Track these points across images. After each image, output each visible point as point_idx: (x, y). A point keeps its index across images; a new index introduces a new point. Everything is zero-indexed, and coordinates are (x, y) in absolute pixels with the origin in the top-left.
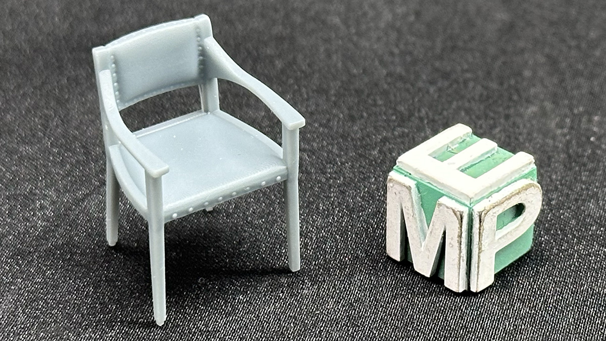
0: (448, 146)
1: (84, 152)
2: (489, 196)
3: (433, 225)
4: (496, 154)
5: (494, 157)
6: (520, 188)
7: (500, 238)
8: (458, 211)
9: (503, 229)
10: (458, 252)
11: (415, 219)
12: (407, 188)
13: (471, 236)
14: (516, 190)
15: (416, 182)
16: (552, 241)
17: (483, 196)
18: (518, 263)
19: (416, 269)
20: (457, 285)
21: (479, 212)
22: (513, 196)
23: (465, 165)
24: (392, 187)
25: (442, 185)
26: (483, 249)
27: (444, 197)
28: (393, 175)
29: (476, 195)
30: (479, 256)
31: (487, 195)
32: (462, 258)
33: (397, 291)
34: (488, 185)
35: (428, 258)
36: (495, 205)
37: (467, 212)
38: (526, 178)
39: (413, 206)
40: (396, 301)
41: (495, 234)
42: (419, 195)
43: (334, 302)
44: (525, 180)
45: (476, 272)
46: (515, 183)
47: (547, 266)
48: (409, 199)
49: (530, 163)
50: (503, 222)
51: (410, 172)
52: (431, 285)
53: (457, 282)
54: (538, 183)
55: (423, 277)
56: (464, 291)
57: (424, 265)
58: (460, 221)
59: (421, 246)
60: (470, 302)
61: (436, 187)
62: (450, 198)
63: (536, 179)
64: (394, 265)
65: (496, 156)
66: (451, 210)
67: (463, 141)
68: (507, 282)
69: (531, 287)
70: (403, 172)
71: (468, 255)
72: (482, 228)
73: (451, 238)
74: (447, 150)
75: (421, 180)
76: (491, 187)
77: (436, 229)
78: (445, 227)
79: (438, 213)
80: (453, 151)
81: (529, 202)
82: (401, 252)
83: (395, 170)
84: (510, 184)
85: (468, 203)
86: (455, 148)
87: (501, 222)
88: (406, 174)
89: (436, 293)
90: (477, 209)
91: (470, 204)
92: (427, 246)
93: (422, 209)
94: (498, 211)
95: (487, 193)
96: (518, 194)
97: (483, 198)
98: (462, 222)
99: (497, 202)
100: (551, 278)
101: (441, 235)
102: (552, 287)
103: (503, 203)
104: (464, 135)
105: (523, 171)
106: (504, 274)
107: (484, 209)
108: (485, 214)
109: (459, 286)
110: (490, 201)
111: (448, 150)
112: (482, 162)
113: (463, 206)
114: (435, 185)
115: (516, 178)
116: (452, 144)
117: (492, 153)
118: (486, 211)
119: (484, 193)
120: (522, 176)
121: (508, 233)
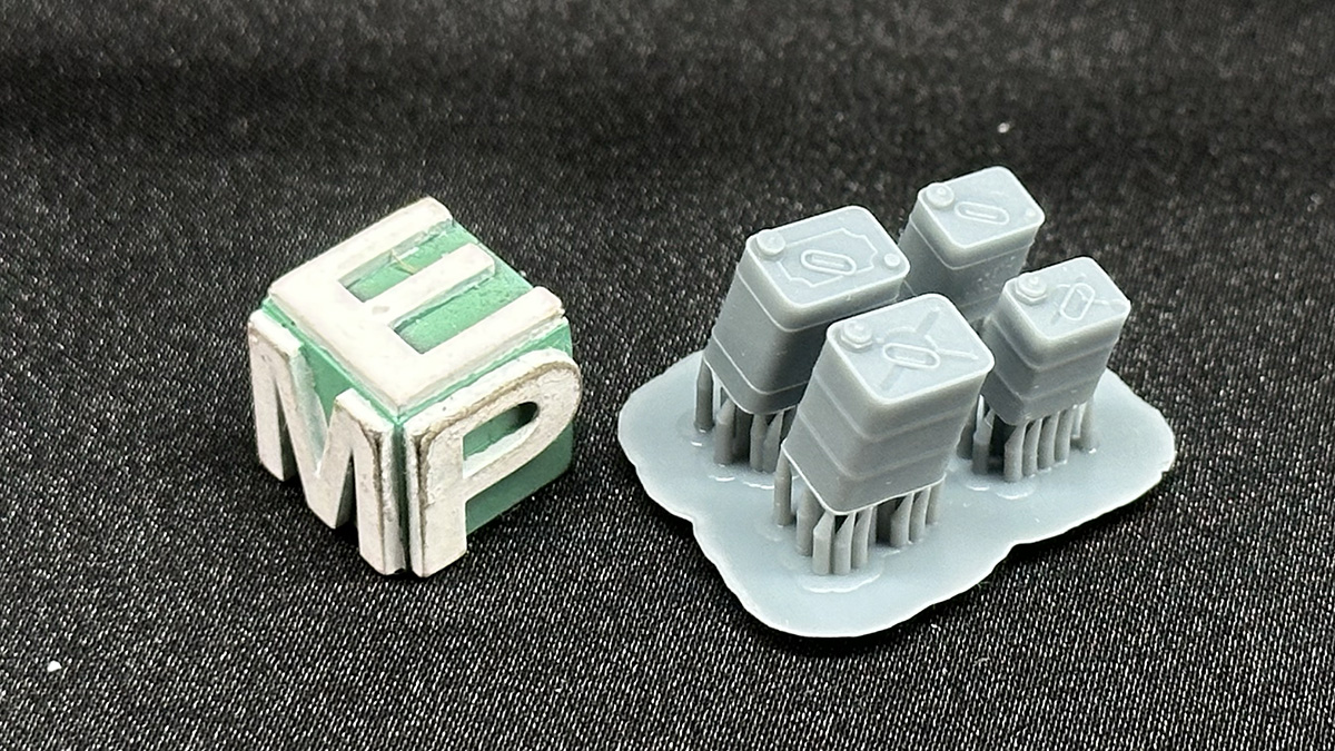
0: (390, 257)
2: (445, 397)
3: (330, 441)
4: (492, 279)
5: (487, 287)
6: (521, 375)
7: (475, 474)
8: (371, 431)
9: (485, 452)
10: (376, 503)
11: (300, 416)
12: (282, 356)
13: (404, 476)
14: (511, 382)
17: (429, 398)
19: (310, 506)
20: (381, 560)
21: (415, 437)
22: (502, 394)
23: (408, 314)
24: (257, 344)
25: (347, 362)
26: (430, 500)
27: (352, 390)
28: (258, 319)
29: (412, 398)
30: (421, 514)
31: (440, 395)
32: (385, 517)
35: (328, 494)
36: (453, 419)
37: (391, 434)
38: (543, 348)
41: (460, 470)
42: (309, 371)
44: (539, 352)
45: (421, 542)
46: (513, 361)
48: (288, 378)
49: (552, 318)
51: (294, 320)
54: (573, 355)
55: (321, 524)
56: (400, 571)
57: (322, 504)
58: (375, 452)
59: (316, 468)
61: (338, 363)
62: (362, 394)
65: (492, 285)
66: (359, 425)
67: (430, 240)
70: (280, 316)
71: (400, 508)
72: (423, 466)
73: (362, 473)
75: (312, 341)
76: (451, 377)
77: (338, 449)
78: (352, 449)
79: (337, 421)
80: (402, 264)
81: (546, 397)
82: (285, 464)
83: (267, 308)
84: (499, 366)
85: (394, 413)
86: (408, 258)
88: (285, 321)
90: (413, 428)
91: (399, 418)
92: (324, 471)
93: (318, 397)
94: (463, 428)
95: (442, 390)
96: (514, 389)
97: (430, 403)
98: (379, 451)
99: (462, 412)
101: (346, 463)
103: (475, 412)
104: (432, 228)
105: (535, 335)
107: (424, 431)
108: (429, 441)
109: (385, 564)
110: (444, 409)
111: (391, 263)
112: (455, 301)
113: (385, 420)
114: (337, 360)
115: (516, 350)
116: (399, 250)
117: (484, 279)
118: (433, 435)
119: (433, 393)
120: (530, 344)
121: (495, 462)
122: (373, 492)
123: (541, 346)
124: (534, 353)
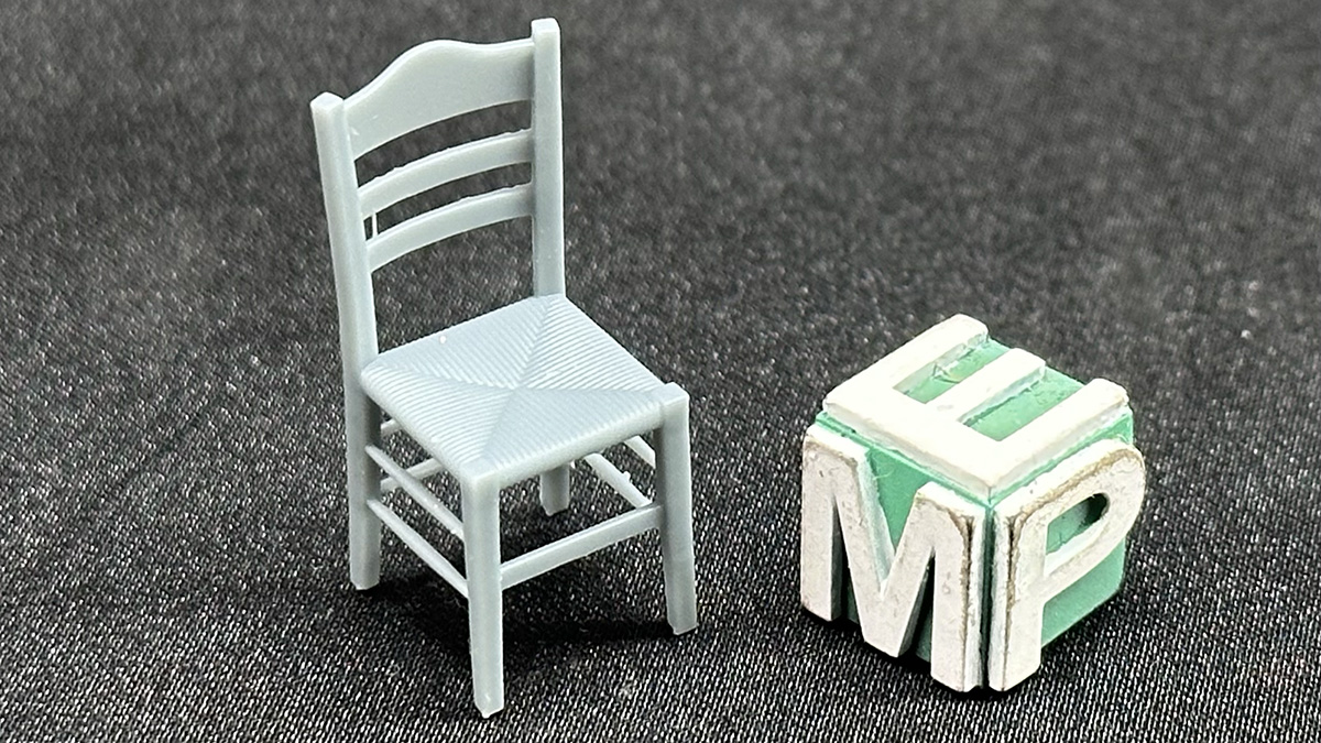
0: (936, 367)
1: (120, 373)
2: (1030, 482)
3: (905, 545)
4: (1041, 382)
5: (1039, 389)
6: (1099, 460)
7: (1054, 572)
8: (962, 516)
9: (1060, 551)
10: (962, 604)
11: (866, 530)
12: (848, 463)
13: (991, 570)
14: (1089, 467)
15: (867, 449)
16: (1165, 570)
17: (1016, 481)
18: (1092, 622)
19: (867, 639)
20: (959, 675)
21: (1009, 519)
22: (1082, 479)
23: (975, 409)
24: (812, 460)
25: (926, 456)
26: (1017, 597)
27: (931, 485)
28: (815, 433)
29: (1001, 479)
30: (1008, 614)
31: (1026, 479)
32: (970, 618)
33: (827, 689)
34: (1028, 455)
35: (895, 615)
36: (1042, 500)
37: (983, 517)
38: (1110, 437)
39: (860, 503)
40: (826, 711)
41: (1043, 564)
42: (875, 478)
43: (689, 716)
44: (1109, 441)
45: (1002, 648)
46: (1087, 448)
47: (1156, 627)
48: (852, 488)
49: (1119, 405)
50: (1061, 535)
51: (854, 428)
52: (902, 675)
53: (959, 669)
54: (1138, 446)
55: (883, 656)
56: (976, 689)
57: (885, 631)
58: (967, 538)
59: (879, 589)
60: (990, 713)
61: (911, 460)
62: (944, 485)
63: (1131, 439)
64: (819, 629)
65: (1044, 387)
66: (947, 514)
67: (968, 354)
68: (1068, 665)
69: (1123, 676)
70: (839, 427)
71: (983, 609)
72: (1015, 553)
73: (946, 573)
74: (933, 374)
75: (878, 444)
76: (1034, 460)
77: (914, 555)
78: (933, 548)
79: (916, 518)
80: (946, 377)
81: (1117, 490)
82: (834, 601)
83: (821, 422)
84: (1074, 453)
85: (983, 498)
86: (952, 370)
87: (1057, 535)
88: (843, 430)
89: (913, 693)
90: (1005, 511)
92: (892, 588)
93: (881, 509)
94: (1050, 514)
95: (1026, 475)
96: (1093, 474)
97: (1016, 487)
98: (970, 539)
99: (1048, 495)
100: (1166, 654)
101: (924, 566)
102: (1169, 675)
103: (1060, 496)
104: (970, 341)
105: (1104, 423)
106: (1062, 647)
107: (1019, 511)
108: (1023, 522)
109: (963, 677)
110: (1031, 492)
111: (936, 375)
112: (1012, 401)
113: (974, 505)
114: (910, 457)
115: (1088, 438)
116: (943, 361)
117: (1035, 381)
118: (1025, 516)
119: (1018, 475)
120: (1100, 433)
121: (1071, 560)
122: (960, 589)
123: (1108, 435)
124: (1104, 442)
